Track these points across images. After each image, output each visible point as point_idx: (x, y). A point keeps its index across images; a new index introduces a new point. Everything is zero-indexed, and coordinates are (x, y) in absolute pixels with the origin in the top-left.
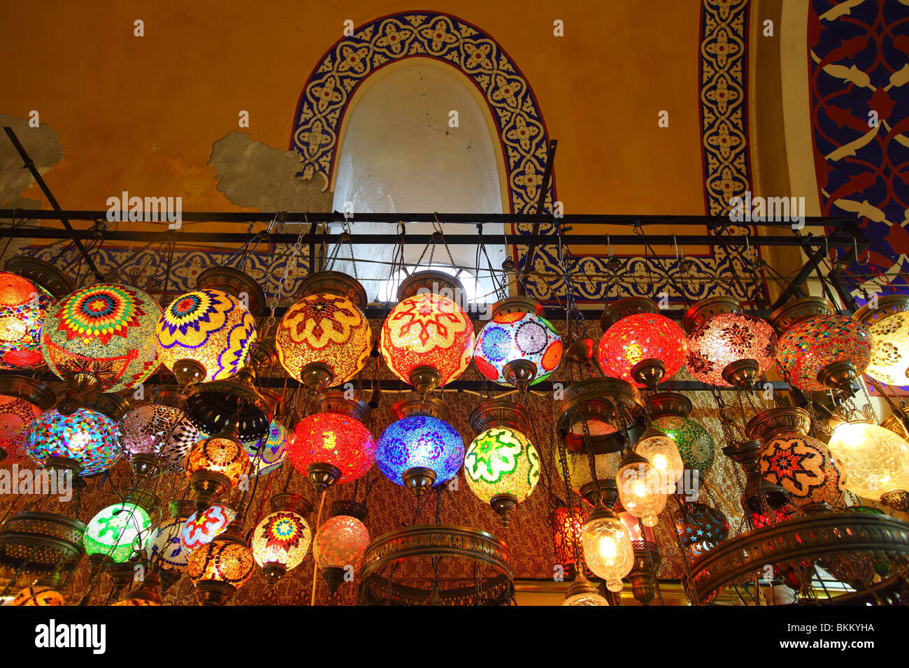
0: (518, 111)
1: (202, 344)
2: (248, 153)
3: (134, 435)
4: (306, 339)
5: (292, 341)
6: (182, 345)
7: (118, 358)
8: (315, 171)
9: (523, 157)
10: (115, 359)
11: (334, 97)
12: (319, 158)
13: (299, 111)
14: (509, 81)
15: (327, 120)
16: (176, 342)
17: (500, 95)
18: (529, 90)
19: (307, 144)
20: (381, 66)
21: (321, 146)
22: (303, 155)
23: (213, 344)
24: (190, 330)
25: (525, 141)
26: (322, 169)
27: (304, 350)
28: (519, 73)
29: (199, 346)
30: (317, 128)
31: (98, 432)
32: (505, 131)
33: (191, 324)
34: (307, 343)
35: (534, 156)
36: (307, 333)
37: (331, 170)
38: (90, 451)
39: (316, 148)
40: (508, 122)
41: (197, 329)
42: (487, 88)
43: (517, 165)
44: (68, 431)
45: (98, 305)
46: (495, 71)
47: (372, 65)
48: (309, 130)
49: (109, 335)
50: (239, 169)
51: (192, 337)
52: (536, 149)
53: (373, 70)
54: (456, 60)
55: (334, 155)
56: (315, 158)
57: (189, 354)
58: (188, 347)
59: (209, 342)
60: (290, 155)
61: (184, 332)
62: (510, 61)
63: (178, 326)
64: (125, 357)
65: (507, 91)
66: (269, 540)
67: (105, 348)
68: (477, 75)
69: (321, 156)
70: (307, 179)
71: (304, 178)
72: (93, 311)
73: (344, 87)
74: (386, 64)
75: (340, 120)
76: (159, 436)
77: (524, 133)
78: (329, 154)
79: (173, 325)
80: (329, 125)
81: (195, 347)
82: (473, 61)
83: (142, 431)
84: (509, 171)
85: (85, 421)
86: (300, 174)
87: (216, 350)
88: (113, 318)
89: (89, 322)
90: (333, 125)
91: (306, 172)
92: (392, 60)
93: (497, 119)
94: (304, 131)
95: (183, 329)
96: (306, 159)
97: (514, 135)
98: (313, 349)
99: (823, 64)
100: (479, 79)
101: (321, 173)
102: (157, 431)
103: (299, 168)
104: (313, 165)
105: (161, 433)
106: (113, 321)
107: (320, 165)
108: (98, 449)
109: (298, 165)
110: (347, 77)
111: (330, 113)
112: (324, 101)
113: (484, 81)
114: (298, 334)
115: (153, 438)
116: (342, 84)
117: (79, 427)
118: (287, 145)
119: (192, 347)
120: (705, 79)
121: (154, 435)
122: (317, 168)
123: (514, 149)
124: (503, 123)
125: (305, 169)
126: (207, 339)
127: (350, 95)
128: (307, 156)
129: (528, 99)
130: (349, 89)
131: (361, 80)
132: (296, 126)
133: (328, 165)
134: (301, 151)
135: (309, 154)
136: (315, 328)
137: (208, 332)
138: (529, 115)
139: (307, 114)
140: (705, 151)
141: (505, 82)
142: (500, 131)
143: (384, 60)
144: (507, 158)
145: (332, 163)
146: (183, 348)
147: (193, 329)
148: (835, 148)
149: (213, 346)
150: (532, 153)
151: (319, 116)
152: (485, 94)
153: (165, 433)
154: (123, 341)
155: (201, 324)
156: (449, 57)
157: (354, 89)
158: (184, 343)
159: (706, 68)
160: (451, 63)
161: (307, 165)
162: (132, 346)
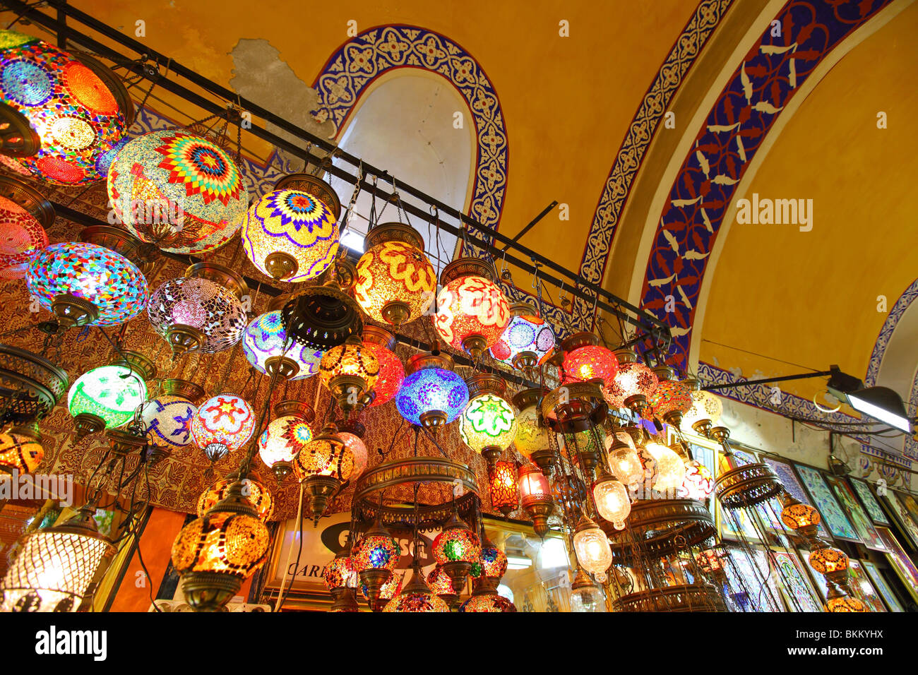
0: (494, 158)
1: (309, 246)
2: (272, 67)
3: (191, 306)
4: (404, 280)
5: (389, 275)
6: (290, 239)
7: (210, 223)
8: (328, 118)
9: (486, 192)
10: (206, 222)
11: (366, 66)
12: (335, 109)
13: (332, 60)
14: (497, 134)
15: (353, 82)
16: (286, 233)
17: (487, 139)
18: (506, 148)
19: (329, 91)
20: (413, 66)
21: (340, 100)
22: (322, 98)
23: (317, 250)
24: (304, 228)
25: (491, 181)
26: (335, 120)
27: (398, 288)
28: (505, 132)
29: (305, 247)
30: (343, 83)
31: (136, 287)
32: (481, 167)
33: (306, 223)
34: (404, 284)
35: (493, 195)
36: (407, 275)
37: (342, 124)
38: (120, 303)
39: (336, 99)
40: (486, 162)
41: (311, 230)
42: (481, 130)
43: (481, 196)
44: (107, 274)
45: (210, 161)
46: (491, 121)
47: (406, 61)
48: (335, 81)
49: (213, 196)
50: (259, 76)
51: (303, 236)
52: (496, 192)
53: (405, 65)
54: (468, 96)
55: (349, 113)
56: (332, 107)
57: (291, 250)
58: (296, 243)
59: (315, 247)
60: (310, 90)
61: (298, 228)
62: (503, 120)
63: (293, 220)
64: (216, 225)
65: (492, 139)
66: (290, 441)
67: (204, 207)
68: (479, 117)
69: (338, 108)
70: (319, 121)
71: (317, 118)
72: (205, 164)
73: (378, 64)
74: (418, 67)
75: (364, 88)
76: (217, 315)
77: (492, 176)
78: (345, 111)
79: (288, 216)
80: (354, 87)
81: (302, 246)
82: (479, 105)
83: (202, 304)
84: (474, 198)
85: (127, 270)
86: (314, 113)
87: (316, 256)
88: (222, 181)
89: (199, 174)
90: (357, 89)
91: (320, 114)
92: (423, 67)
93: (479, 156)
94: (330, 79)
95: (298, 225)
96: (323, 103)
97: (487, 173)
98: (407, 290)
99: (665, 228)
100: (478, 120)
101: (333, 122)
102: (217, 309)
103: (316, 108)
104: (328, 112)
105: (220, 313)
106: (221, 184)
107: (334, 115)
108: (128, 304)
109: (315, 104)
110: (384, 58)
111: (358, 77)
112: (357, 65)
113: (481, 124)
114: (398, 272)
115: (211, 315)
116: (377, 60)
117: (120, 274)
118: (311, 81)
119: (299, 245)
120: (602, 201)
121: (214, 312)
122: (331, 116)
123: (483, 183)
124: (482, 161)
125: (320, 111)
126: (315, 243)
127: (380, 73)
128: (326, 102)
129: (504, 154)
130: (381, 68)
131: (394, 67)
132: (325, 71)
133: (341, 119)
134: (322, 93)
135: (328, 101)
136: (414, 274)
137: (318, 237)
138: (500, 164)
139: (337, 66)
140: (587, 245)
141: (494, 133)
142: (478, 165)
143: (417, 63)
144: (476, 187)
145: (345, 119)
146: (290, 242)
147: (307, 229)
148: (654, 279)
149: (317, 252)
150: (493, 192)
151: (348, 74)
152: (478, 134)
153: (224, 314)
154: (221, 208)
155: (315, 227)
156: (464, 91)
157: (385, 70)
158: (293, 238)
159: (605, 195)
160: (464, 96)
161: (323, 109)
162: (226, 217)
